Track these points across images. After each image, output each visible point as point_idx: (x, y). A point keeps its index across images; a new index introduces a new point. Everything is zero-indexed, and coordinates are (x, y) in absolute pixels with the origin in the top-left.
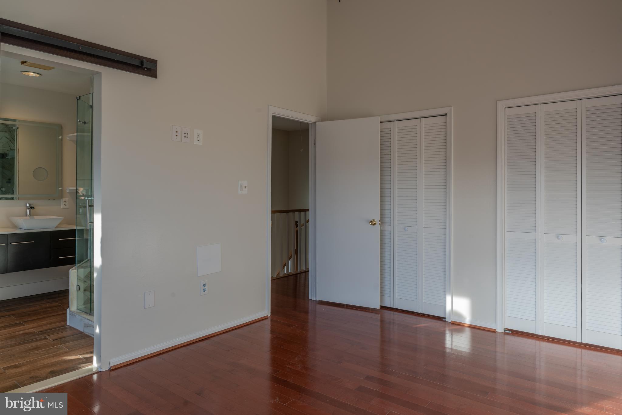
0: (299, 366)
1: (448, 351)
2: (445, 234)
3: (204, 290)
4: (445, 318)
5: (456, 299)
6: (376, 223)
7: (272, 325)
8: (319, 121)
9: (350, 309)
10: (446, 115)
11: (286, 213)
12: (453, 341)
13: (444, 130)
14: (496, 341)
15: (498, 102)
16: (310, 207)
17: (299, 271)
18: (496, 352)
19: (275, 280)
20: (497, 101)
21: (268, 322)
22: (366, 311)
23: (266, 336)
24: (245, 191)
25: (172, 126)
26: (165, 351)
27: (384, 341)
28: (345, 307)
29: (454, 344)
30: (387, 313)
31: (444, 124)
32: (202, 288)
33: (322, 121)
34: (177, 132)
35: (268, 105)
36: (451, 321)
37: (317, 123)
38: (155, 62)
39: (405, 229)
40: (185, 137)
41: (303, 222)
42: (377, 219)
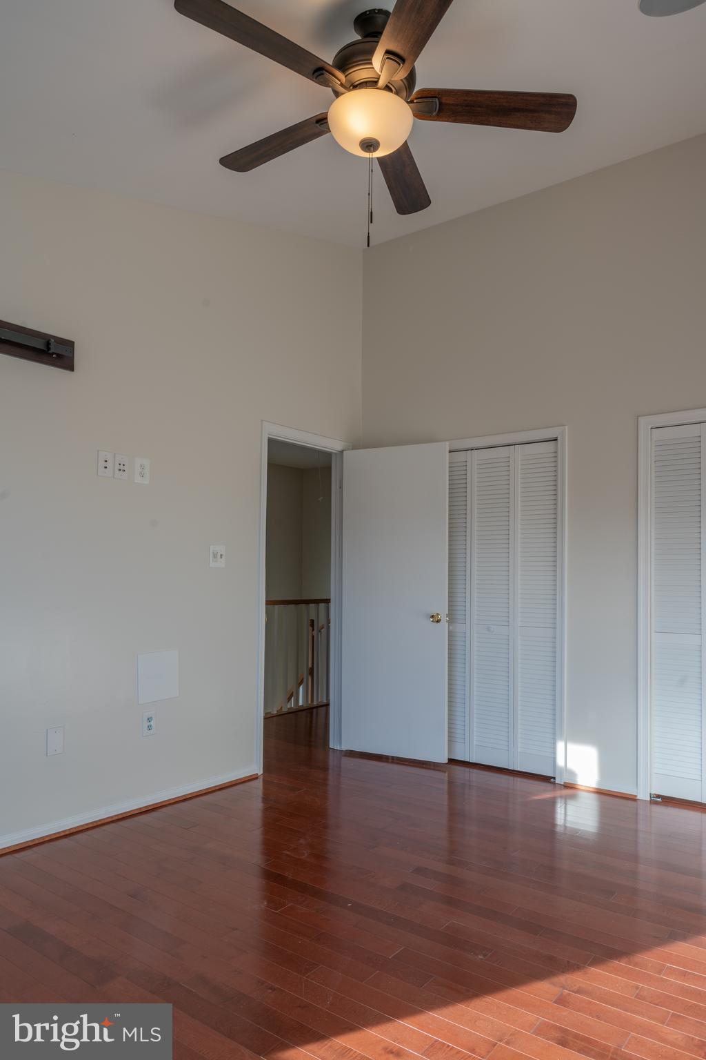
0: (305, 852)
1: (559, 829)
2: (555, 638)
3: (150, 728)
4: (554, 778)
5: (572, 747)
6: (440, 620)
7: (265, 788)
8: (348, 449)
9: (398, 763)
10: (556, 440)
11: (293, 605)
12: (568, 814)
13: (553, 464)
14: (637, 814)
15: (640, 418)
16: (332, 597)
17: (315, 703)
18: (636, 831)
19: (274, 718)
20: (638, 417)
21: (258, 785)
22: (425, 768)
23: (254, 805)
24: (221, 563)
25: (98, 451)
26: (81, 829)
27: (455, 815)
28: (390, 760)
29: (569, 818)
30: (459, 771)
31: (554, 455)
32: (146, 724)
33: (353, 449)
34: (106, 461)
35: (262, 421)
36: (565, 783)
37: (344, 452)
38: (70, 344)
39: (488, 629)
40: (120, 470)
41: (322, 621)
42: (443, 612)
